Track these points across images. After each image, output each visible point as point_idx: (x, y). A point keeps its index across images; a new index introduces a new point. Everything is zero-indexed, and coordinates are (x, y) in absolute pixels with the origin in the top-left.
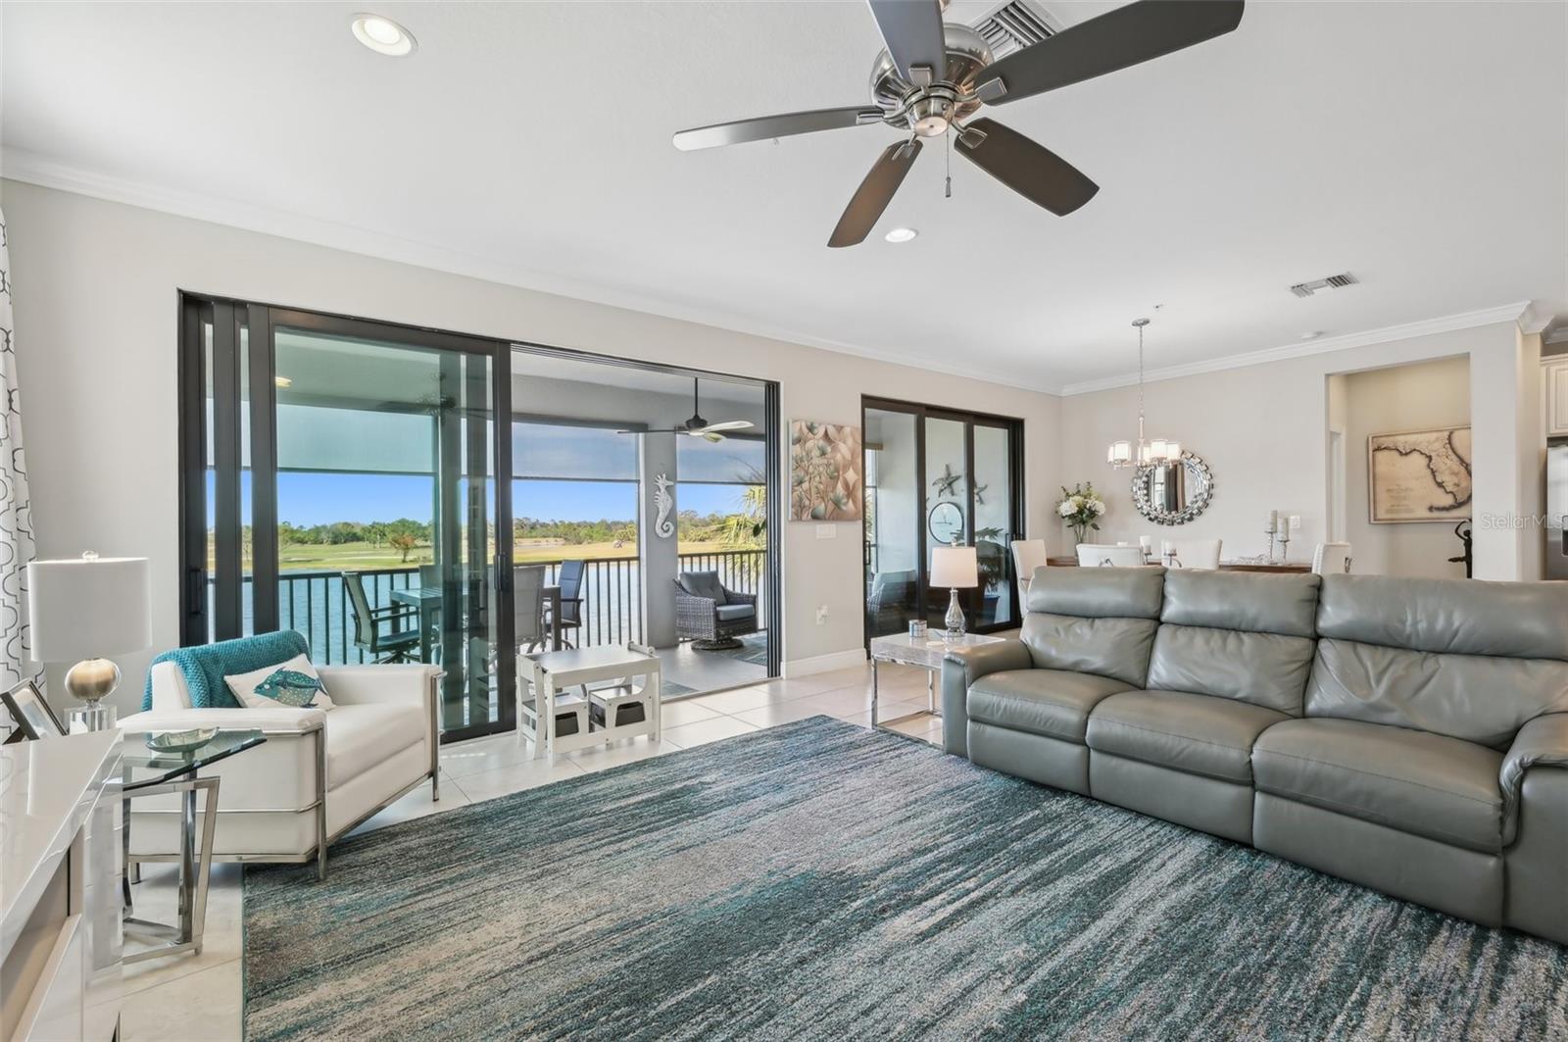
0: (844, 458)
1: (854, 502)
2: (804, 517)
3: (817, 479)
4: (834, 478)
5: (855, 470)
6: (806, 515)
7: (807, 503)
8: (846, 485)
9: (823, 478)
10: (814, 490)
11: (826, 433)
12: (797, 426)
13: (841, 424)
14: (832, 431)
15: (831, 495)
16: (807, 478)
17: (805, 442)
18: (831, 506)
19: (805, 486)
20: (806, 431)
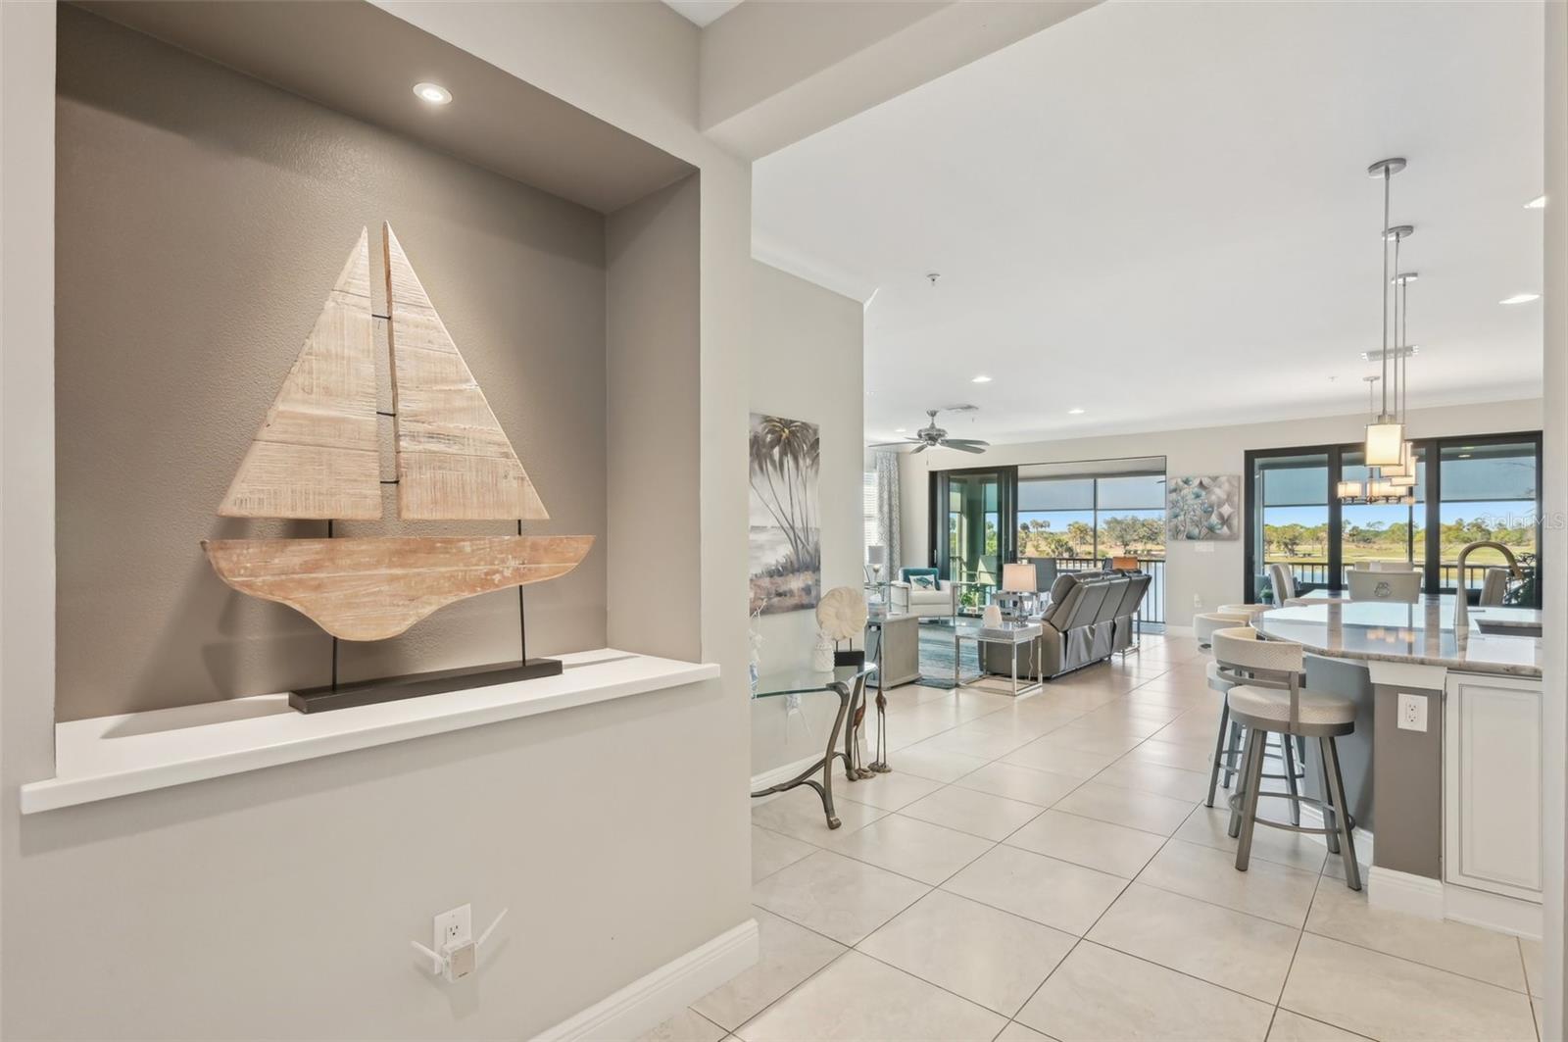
0: (1219, 498)
1: (1230, 527)
2: (1180, 537)
3: (1192, 513)
4: (1208, 512)
5: (1231, 506)
6: (1182, 536)
7: (1182, 528)
8: (1221, 517)
9: (1197, 512)
10: (1188, 520)
11: (1201, 483)
12: (1174, 482)
13: (1215, 475)
14: (1206, 481)
15: (1206, 523)
16: (1183, 513)
17: (1180, 491)
18: (1204, 531)
19: (1181, 518)
20: (1181, 483)
